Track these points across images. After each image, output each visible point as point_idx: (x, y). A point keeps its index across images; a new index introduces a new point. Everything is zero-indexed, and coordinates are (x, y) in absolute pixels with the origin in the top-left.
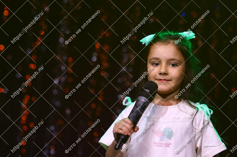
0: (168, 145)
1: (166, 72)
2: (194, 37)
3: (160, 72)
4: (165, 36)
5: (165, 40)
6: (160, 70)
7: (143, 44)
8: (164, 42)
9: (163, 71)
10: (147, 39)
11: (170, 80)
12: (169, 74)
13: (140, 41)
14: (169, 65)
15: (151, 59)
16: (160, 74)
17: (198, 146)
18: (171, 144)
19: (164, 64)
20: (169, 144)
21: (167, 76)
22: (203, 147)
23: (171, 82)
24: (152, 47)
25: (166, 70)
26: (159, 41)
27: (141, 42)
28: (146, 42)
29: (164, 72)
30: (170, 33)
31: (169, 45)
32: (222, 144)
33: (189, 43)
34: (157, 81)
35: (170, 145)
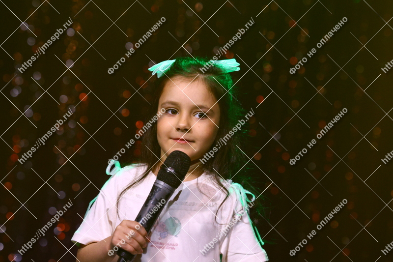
0: (172, 247)
1: (188, 128)
2: (238, 69)
3: (178, 127)
4: (190, 66)
5: (191, 73)
6: (178, 122)
7: (153, 74)
8: (188, 77)
9: (182, 125)
10: (160, 68)
11: (193, 141)
12: (193, 130)
13: (149, 69)
14: (194, 116)
15: (164, 104)
16: (178, 129)
17: (223, 251)
18: (177, 245)
19: (185, 113)
20: (174, 245)
21: (189, 134)
22: (229, 254)
23: (194, 144)
24: (168, 83)
25: (189, 124)
26: (180, 74)
27: (149, 71)
28: (158, 72)
29: (185, 127)
30: (198, 61)
31: (196, 82)
32: (261, 251)
33: (229, 80)
34: (173, 140)
35: (175, 247)
